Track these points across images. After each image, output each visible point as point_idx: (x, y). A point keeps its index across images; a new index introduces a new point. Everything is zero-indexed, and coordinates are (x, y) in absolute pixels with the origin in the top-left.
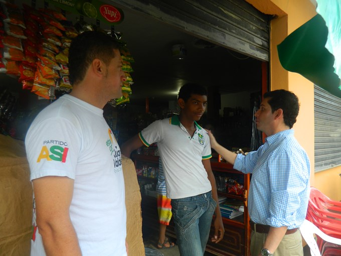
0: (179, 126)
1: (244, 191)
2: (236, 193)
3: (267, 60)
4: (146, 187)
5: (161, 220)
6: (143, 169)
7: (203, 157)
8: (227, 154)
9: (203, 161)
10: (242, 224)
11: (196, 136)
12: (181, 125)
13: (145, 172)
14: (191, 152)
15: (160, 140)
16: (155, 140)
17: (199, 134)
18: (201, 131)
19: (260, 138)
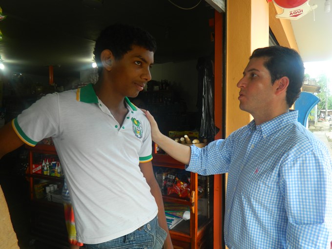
0: (96, 104)
1: (191, 192)
2: (179, 195)
3: (224, 10)
4: (48, 189)
5: (71, 239)
6: (44, 164)
7: (141, 159)
8: (176, 148)
9: (140, 165)
10: (187, 236)
11: (128, 123)
12: (100, 102)
13: (45, 168)
14: (119, 154)
15: (56, 133)
16: (47, 134)
17: (133, 119)
18: (137, 114)
19: (212, 119)
